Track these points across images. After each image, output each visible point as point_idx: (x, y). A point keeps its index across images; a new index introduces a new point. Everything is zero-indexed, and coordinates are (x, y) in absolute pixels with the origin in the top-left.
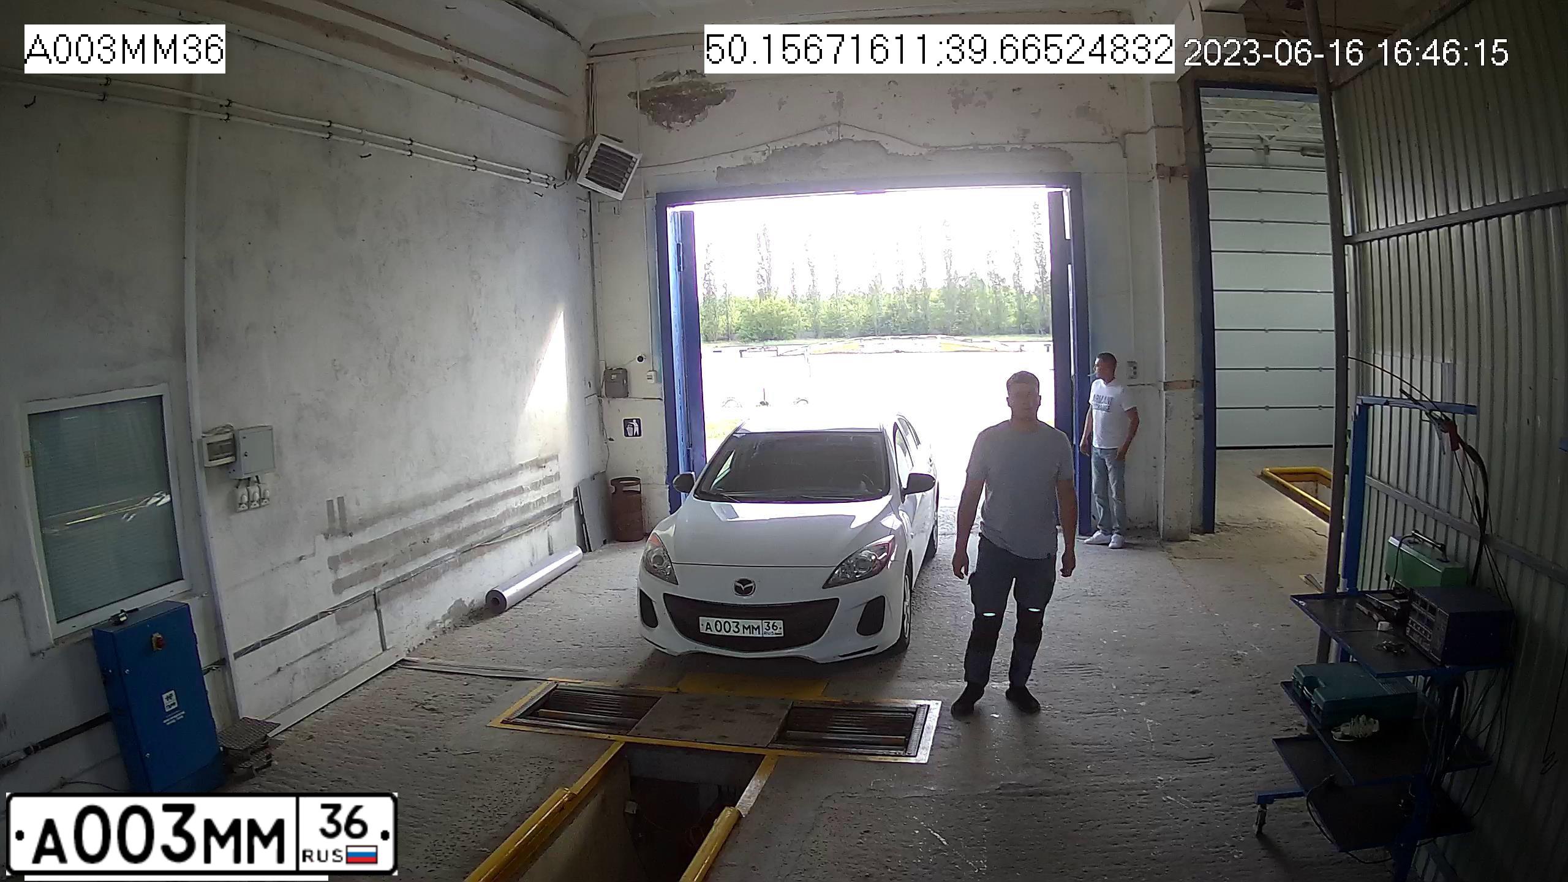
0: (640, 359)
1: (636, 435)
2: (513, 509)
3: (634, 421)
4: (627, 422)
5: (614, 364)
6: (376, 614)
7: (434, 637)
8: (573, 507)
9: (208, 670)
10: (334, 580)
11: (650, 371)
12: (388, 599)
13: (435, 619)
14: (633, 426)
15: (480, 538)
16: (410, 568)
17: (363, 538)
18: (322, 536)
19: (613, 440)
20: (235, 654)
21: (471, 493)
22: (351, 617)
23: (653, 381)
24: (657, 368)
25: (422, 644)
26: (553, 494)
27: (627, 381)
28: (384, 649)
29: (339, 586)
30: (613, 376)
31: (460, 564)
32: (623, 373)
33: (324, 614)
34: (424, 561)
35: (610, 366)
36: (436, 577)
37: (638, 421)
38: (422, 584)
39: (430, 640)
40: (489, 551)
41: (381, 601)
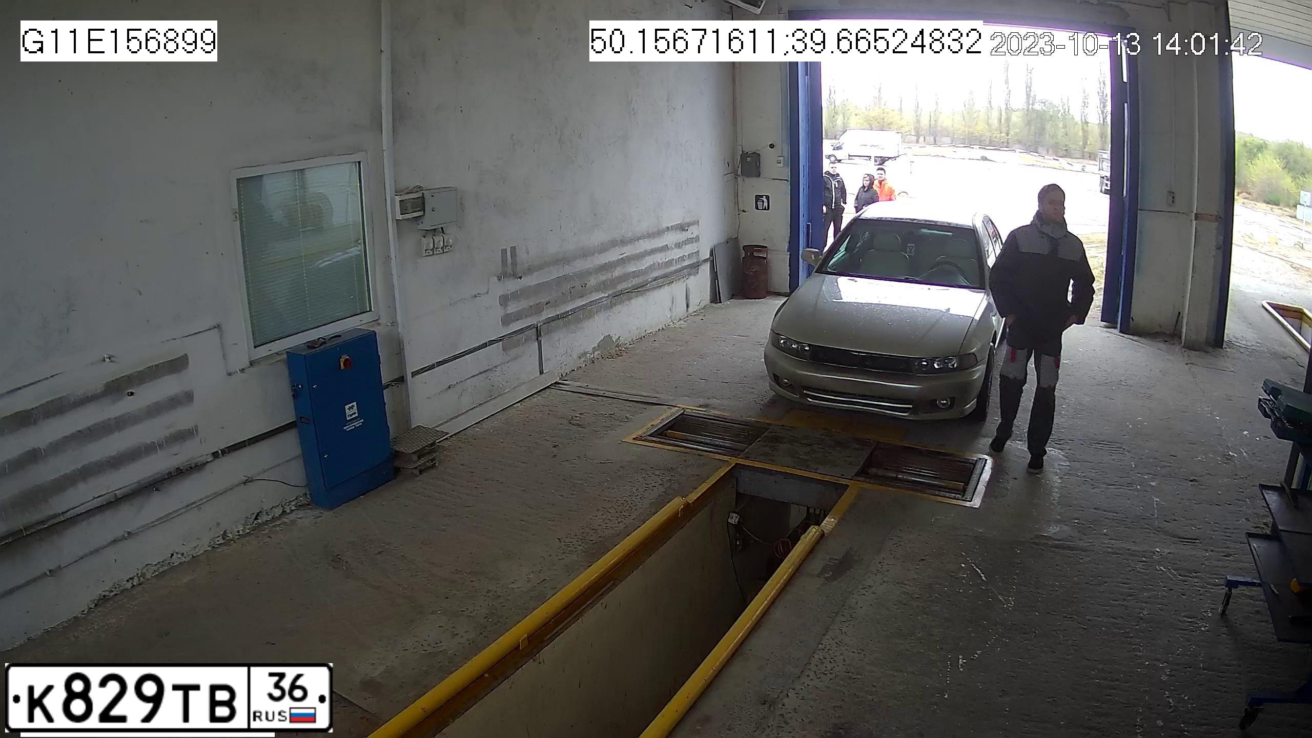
0: (772, 146)
1: (765, 209)
2: (659, 264)
3: (764, 197)
4: (758, 198)
5: (749, 149)
6: (537, 343)
7: (584, 365)
8: (708, 265)
9: (387, 386)
10: (503, 314)
11: (779, 157)
12: (548, 332)
13: (586, 351)
14: (763, 202)
15: (630, 285)
16: (569, 307)
17: (530, 281)
18: (496, 278)
19: (745, 212)
20: (412, 373)
21: (624, 248)
22: (516, 345)
23: (781, 165)
24: (786, 156)
25: (574, 370)
26: (693, 253)
27: (760, 164)
28: (541, 372)
29: (507, 320)
30: (748, 159)
31: (612, 306)
32: (756, 156)
33: (492, 342)
34: (580, 303)
35: (746, 150)
36: (590, 316)
37: (768, 197)
38: (578, 321)
39: (580, 367)
40: (637, 297)
41: (542, 334)
